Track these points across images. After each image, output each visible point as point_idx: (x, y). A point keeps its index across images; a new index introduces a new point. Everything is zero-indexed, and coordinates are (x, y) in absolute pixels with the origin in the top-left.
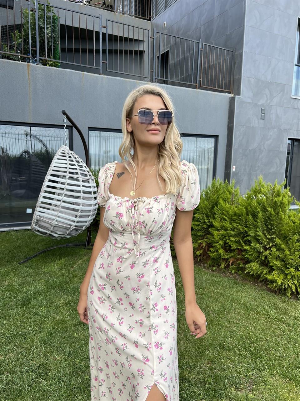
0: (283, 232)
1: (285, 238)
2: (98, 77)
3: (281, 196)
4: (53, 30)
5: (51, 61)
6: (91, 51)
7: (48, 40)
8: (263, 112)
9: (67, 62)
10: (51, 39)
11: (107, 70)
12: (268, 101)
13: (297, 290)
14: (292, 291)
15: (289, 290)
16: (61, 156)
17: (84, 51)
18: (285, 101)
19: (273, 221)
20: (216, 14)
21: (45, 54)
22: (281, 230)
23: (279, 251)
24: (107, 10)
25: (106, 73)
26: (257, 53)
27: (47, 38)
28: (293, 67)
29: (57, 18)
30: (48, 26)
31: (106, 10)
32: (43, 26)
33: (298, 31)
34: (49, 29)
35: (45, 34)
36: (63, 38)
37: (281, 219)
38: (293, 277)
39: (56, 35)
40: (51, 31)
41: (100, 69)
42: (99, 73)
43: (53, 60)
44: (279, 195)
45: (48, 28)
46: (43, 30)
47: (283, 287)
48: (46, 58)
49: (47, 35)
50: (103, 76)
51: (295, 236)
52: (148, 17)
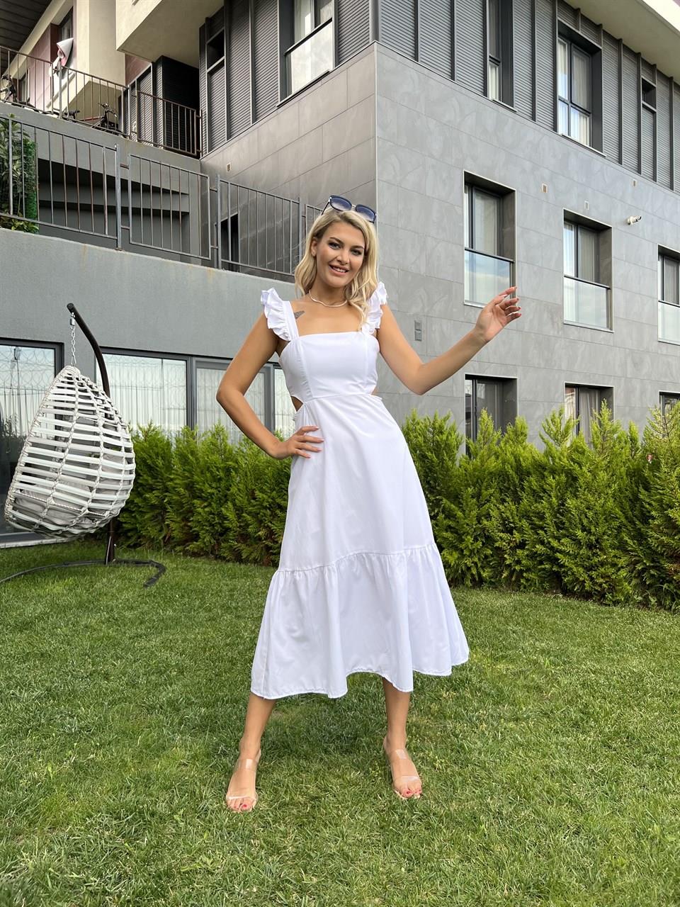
0: (452, 489)
1: (456, 498)
2: (114, 253)
3: (446, 433)
4: (25, 165)
5: (19, 220)
6: (99, 209)
7: (15, 182)
8: (418, 327)
9: (53, 225)
10: (22, 181)
11: (131, 242)
12: (426, 310)
13: (479, 574)
14: (472, 575)
15: (469, 577)
16: (63, 382)
17: (86, 208)
18: (454, 310)
19: (436, 473)
20: (326, 157)
21: (9, 207)
22: (449, 487)
23: (449, 519)
24: (111, 132)
25: (129, 247)
26: (400, 226)
27: (13, 179)
28: (463, 253)
29: (34, 145)
30: (16, 157)
31: (107, 131)
32: (5, 157)
33: (465, 192)
34: (18, 162)
35: (8, 171)
36: (44, 180)
37: (448, 470)
38: (472, 551)
39: (30, 174)
40: (21, 167)
41: (117, 240)
42: (116, 247)
43: (24, 219)
44: (442, 433)
45: (14, 161)
46: (6, 164)
47: (460, 572)
48: (11, 215)
49: (13, 173)
50: (122, 252)
51: (469, 489)
52: (193, 152)
